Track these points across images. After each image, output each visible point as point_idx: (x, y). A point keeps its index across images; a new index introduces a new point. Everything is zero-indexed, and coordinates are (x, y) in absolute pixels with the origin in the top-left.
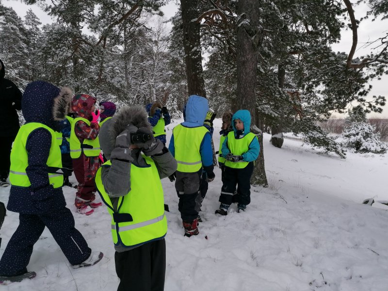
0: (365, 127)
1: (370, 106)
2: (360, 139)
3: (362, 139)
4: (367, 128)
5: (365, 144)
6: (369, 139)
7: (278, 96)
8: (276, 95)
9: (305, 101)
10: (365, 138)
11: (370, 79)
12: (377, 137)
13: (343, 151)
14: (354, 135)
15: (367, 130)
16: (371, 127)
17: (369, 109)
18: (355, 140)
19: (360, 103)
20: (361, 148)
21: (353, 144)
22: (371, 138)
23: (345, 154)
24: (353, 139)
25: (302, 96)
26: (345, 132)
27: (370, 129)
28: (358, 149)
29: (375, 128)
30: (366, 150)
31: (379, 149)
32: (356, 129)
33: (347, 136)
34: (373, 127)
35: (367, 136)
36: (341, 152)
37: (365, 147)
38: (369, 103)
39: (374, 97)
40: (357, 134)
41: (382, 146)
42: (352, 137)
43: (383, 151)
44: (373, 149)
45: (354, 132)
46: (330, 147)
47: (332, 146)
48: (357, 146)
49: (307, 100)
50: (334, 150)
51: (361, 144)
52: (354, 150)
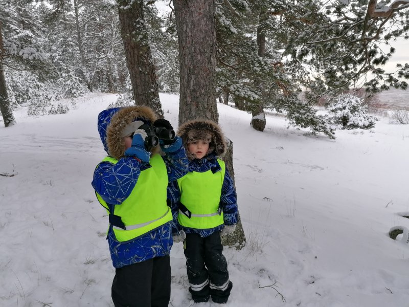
0: (352, 100)
1: (390, 79)
2: (347, 114)
3: (350, 113)
4: (354, 100)
5: (353, 119)
6: (356, 113)
7: (258, 69)
8: (255, 68)
9: (289, 74)
10: (352, 112)
11: (393, 37)
12: (364, 110)
13: (331, 130)
14: (341, 109)
15: (354, 103)
16: (358, 99)
17: (388, 84)
18: (342, 115)
19: (376, 75)
20: (349, 124)
21: (339, 119)
22: (359, 112)
23: (333, 133)
24: (340, 114)
25: (285, 67)
26: (331, 106)
27: (357, 102)
28: (345, 124)
29: (362, 100)
30: (354, 126)
31: (367, 123)
32: (342, 102)
33: (333, 111)
34: (361, 100)
35: (354, 109)
36: (329, 131)
37: (352, 123)
38: (389, 75)
39: (399, 65)
40: (344, 108)
41: (370, 120)
42: (339, 111)
43: (371, 125)
44: (361, 124)
45: (340, 106)
46: (318, 127)
47: (321, 125)
48: (344, 121)
49: (291, 72)
50: (322, 130)
51: (349, 119)
52: (341, 126)
